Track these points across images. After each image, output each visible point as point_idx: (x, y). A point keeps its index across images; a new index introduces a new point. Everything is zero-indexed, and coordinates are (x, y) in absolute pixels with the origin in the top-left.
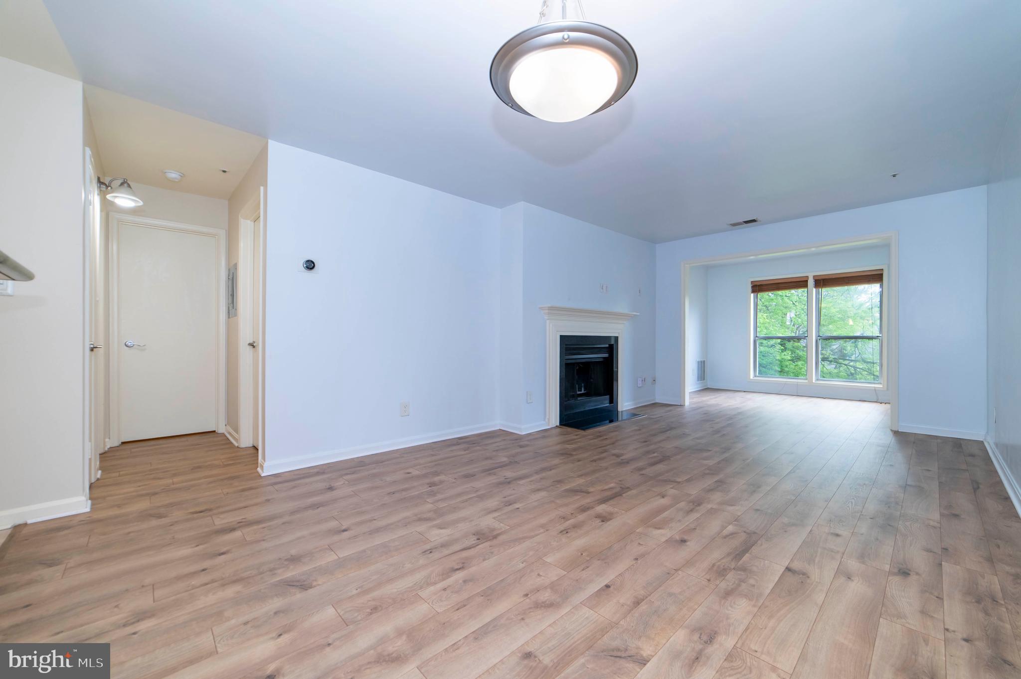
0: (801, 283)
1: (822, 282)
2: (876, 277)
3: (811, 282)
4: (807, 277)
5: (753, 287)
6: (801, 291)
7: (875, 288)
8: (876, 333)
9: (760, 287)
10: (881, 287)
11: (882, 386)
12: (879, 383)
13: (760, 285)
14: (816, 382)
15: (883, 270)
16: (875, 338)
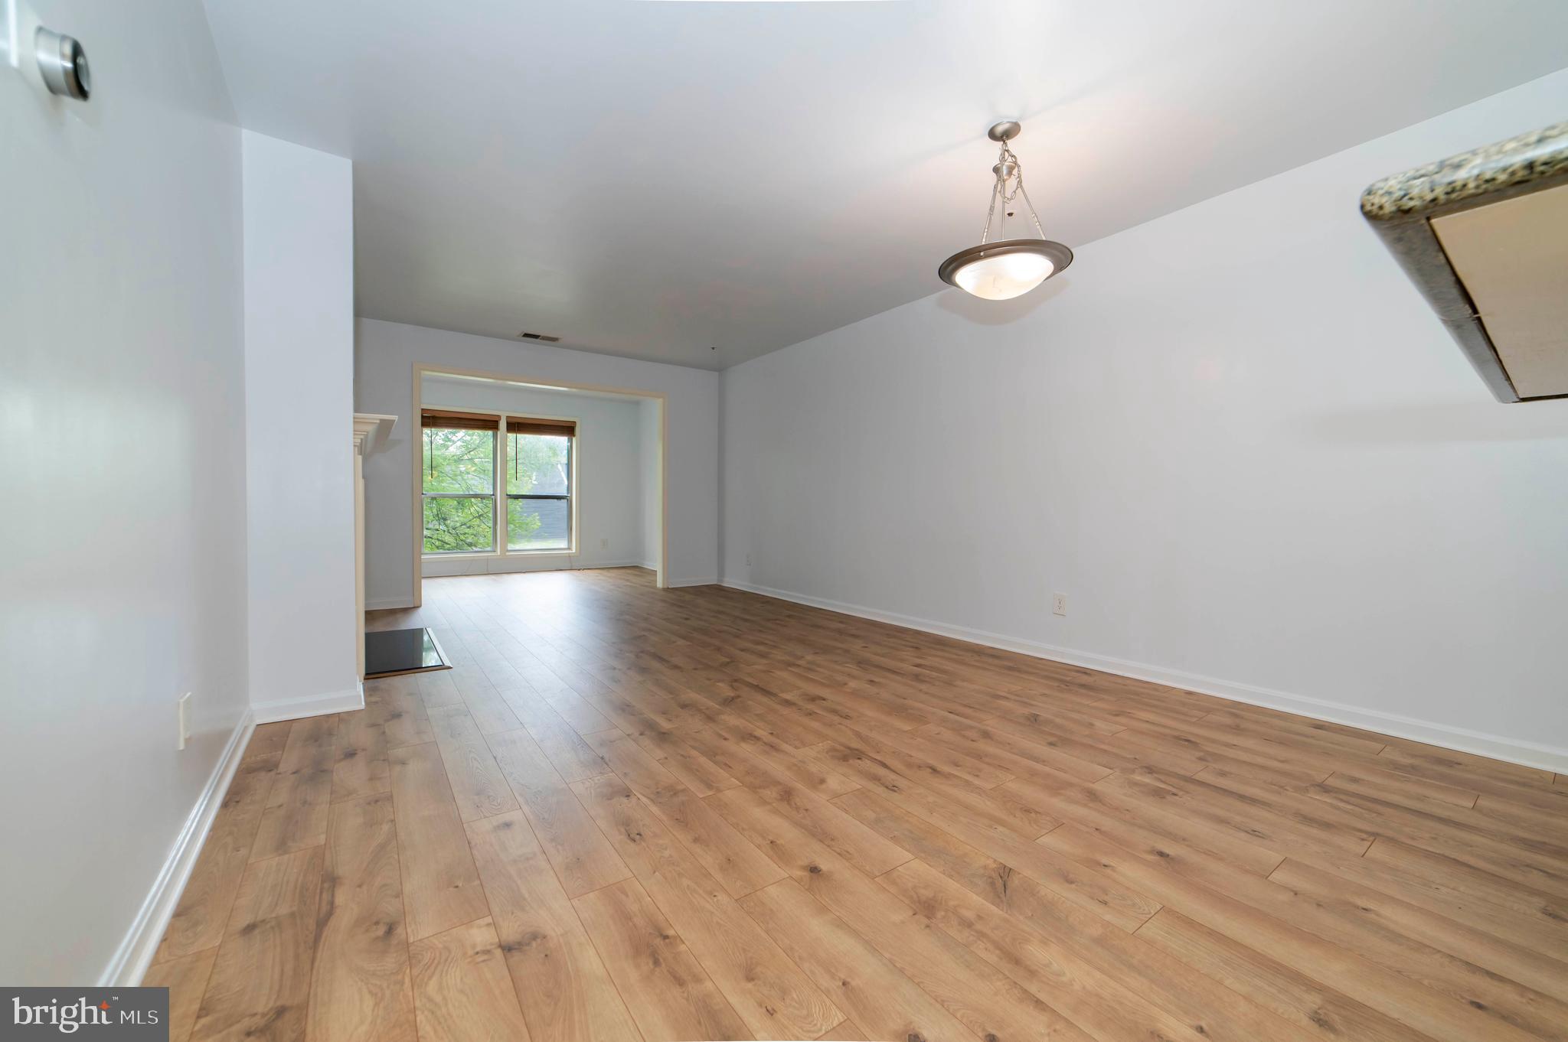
0: (489, 423)
1: (517, 426)
2: (567, 429)
3: (503, 425)
4: (499, 417)
5: (423, 417)
6: (486, 434)
7: (562, 441)
9: (432, 419)
10: (570, 441)
11: (574, 551)
12: (569, 548)
13: (434, 417)
14: (508, 554)
15: (574, 422)
16: (558, 498)
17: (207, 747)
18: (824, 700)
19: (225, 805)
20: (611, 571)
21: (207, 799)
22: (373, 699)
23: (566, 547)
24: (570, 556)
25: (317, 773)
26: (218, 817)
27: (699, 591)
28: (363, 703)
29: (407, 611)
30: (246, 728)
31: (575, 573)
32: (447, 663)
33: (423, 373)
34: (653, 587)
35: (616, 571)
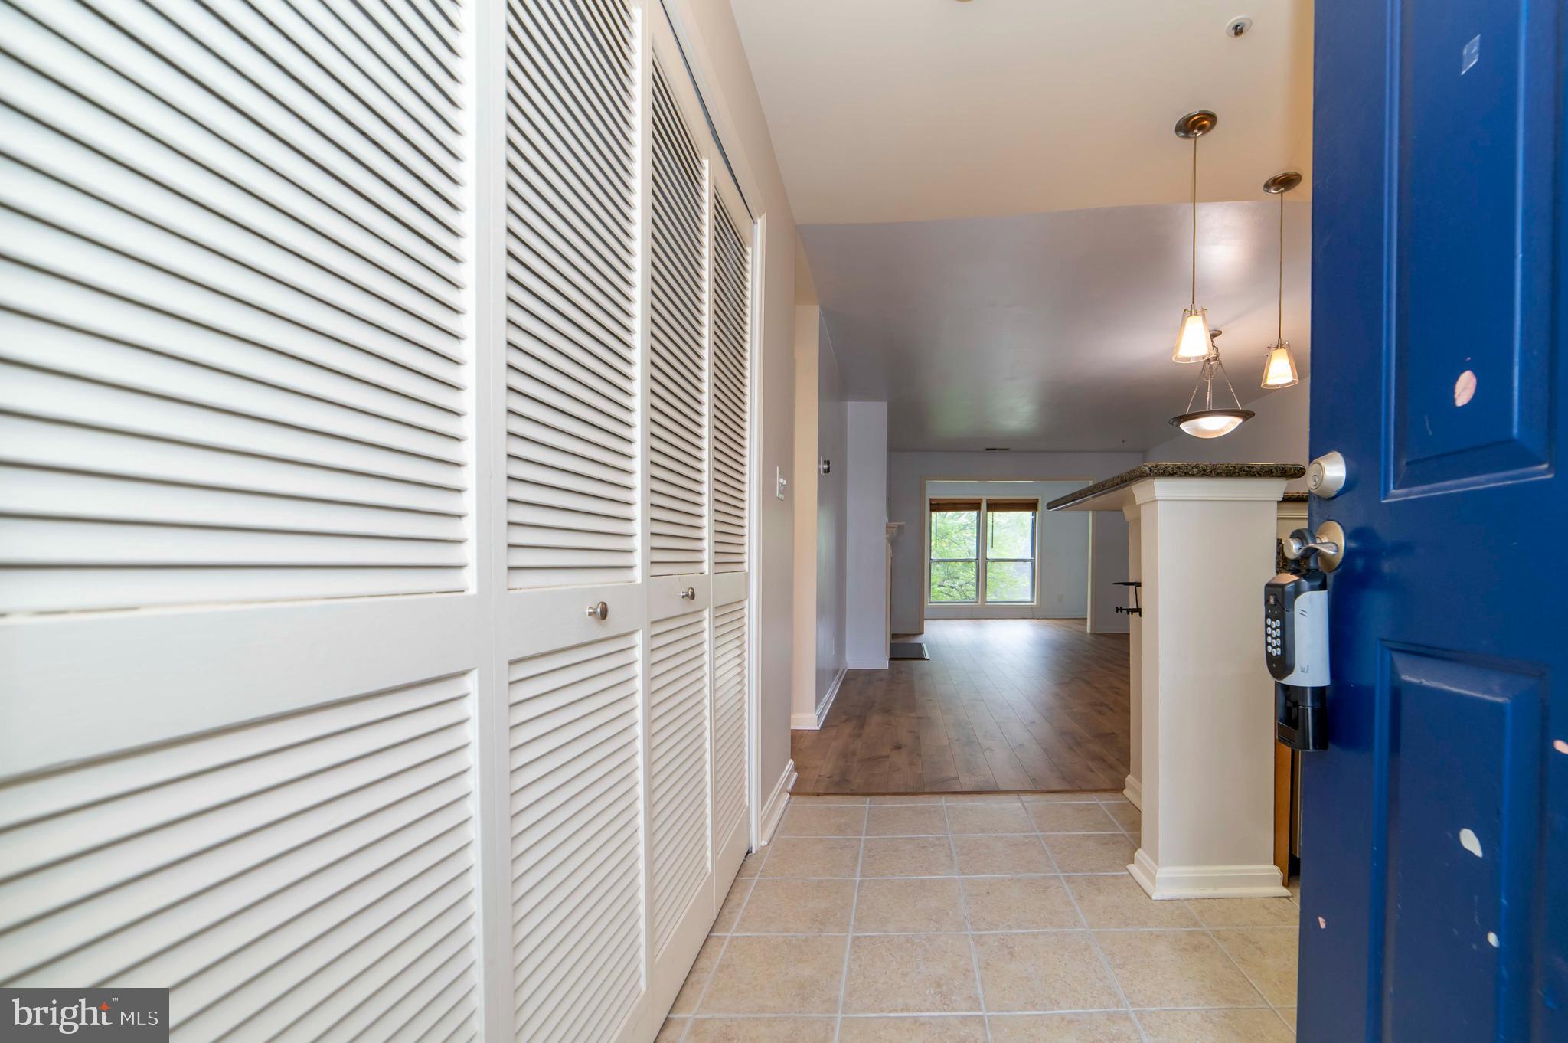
0: (974, 505)
1: (995, 506)
2: (1032, 506)
3: (984, 506)
4: (981, 500)
6: (975, 514)
7: (1027, 516)
8: (1030, 556)
9: (938, 506)
10: (1034, 514)
11: (1035, 604)
12: (1032, 602)
13: (938, 504)
14: (986, 604)
15: (1037, 500)
16: (1025, 561)
17: (836, 672)
19: (841, 684)
21: (839, 685)
22: (893, 667)
23: (1029, 600)
24: (1032, 608)
26: (840, 689)
27: (1114, 636)
28: (888, 667)
29: (915, 635)
30: (844, 669)
31: (1033, 621)
32: (928, 657)
33: (927, 482)
34: (1084, 632)
35: (1066, 621)
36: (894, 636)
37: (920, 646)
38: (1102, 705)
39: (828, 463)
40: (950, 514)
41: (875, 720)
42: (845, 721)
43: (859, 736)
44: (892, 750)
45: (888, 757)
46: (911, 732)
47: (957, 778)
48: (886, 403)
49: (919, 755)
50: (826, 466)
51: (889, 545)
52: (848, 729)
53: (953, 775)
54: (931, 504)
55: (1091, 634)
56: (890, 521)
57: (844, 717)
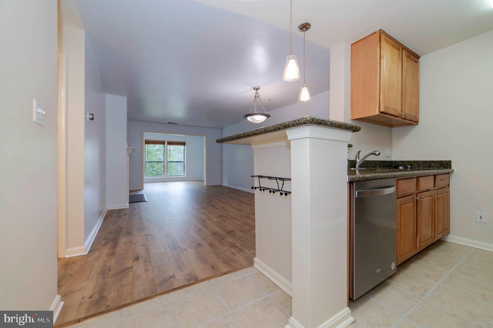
0: (163, 143)
1: (170, 143)
2: (183, 144)
3: (166, 143)
4: (165, 141)
6: (162, 146)
7: (182, 147)
8: (183, 160)
9: (148, 142)
10: (184, 147)
11: (185, 176)
14: (168, 177)
15: (185, 142)
16: (181, 162)
18: (225, 208)
20: (195, 181)
21: (102, 220)
22: (130, 207)
23: (183, 175)
24: (184, 178)
25: (120, 217)
26: (102, 223)
27: (214, 186)
28: (128, 207)
29: (140, 190)
30: (106, 211)
31: (185, 182)
32: (147, 201)
33: (144, 133)
34: (204, 185)
35: (196, 181)
36: (131, 191)
37: (142, 196)
38: (223, 216)
39: (93, 115)
40: (152, 145)
41: (123, 240)
42: (104, 245)
43: (113, 254)
44: (133, 261)
45: (131, 267)
46: (144, 245)
47: (174, 276)
48: (126, 98)
49: (150, 262)
50: (91, 116)
51: (128, 156)
52: (106, 250)
53: (171, 274)
54: (145, 142)
55: (207, 186)
56: (128, 146)
57: (104, 242)
